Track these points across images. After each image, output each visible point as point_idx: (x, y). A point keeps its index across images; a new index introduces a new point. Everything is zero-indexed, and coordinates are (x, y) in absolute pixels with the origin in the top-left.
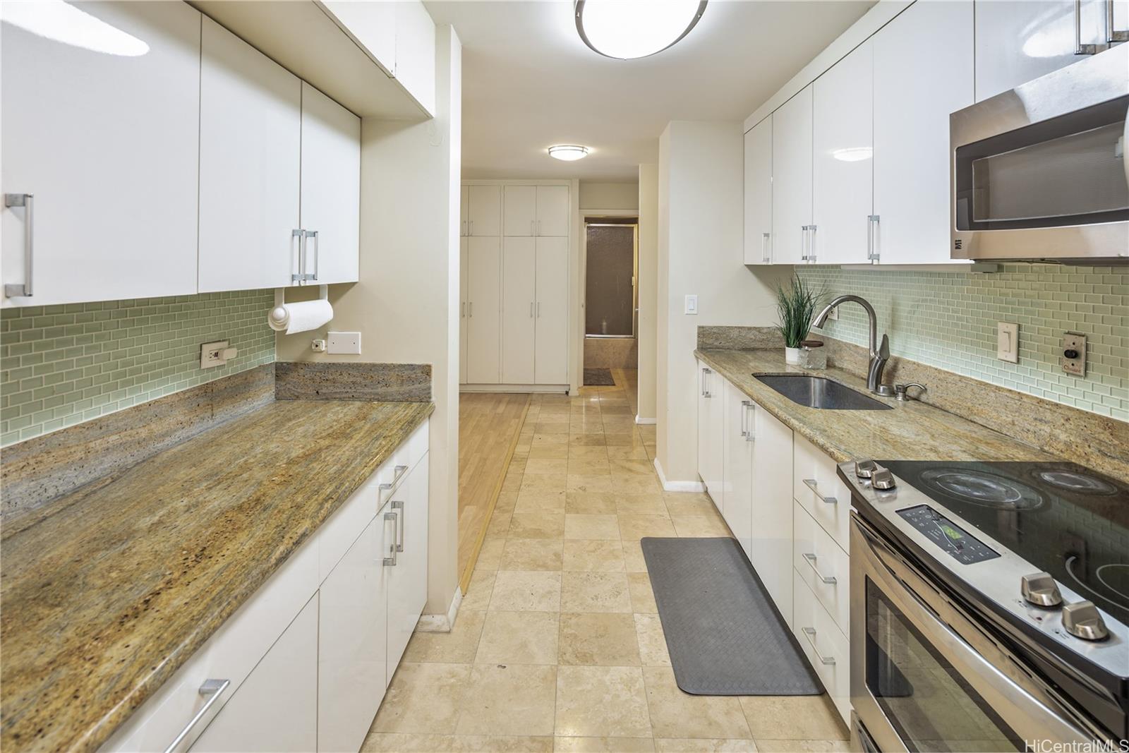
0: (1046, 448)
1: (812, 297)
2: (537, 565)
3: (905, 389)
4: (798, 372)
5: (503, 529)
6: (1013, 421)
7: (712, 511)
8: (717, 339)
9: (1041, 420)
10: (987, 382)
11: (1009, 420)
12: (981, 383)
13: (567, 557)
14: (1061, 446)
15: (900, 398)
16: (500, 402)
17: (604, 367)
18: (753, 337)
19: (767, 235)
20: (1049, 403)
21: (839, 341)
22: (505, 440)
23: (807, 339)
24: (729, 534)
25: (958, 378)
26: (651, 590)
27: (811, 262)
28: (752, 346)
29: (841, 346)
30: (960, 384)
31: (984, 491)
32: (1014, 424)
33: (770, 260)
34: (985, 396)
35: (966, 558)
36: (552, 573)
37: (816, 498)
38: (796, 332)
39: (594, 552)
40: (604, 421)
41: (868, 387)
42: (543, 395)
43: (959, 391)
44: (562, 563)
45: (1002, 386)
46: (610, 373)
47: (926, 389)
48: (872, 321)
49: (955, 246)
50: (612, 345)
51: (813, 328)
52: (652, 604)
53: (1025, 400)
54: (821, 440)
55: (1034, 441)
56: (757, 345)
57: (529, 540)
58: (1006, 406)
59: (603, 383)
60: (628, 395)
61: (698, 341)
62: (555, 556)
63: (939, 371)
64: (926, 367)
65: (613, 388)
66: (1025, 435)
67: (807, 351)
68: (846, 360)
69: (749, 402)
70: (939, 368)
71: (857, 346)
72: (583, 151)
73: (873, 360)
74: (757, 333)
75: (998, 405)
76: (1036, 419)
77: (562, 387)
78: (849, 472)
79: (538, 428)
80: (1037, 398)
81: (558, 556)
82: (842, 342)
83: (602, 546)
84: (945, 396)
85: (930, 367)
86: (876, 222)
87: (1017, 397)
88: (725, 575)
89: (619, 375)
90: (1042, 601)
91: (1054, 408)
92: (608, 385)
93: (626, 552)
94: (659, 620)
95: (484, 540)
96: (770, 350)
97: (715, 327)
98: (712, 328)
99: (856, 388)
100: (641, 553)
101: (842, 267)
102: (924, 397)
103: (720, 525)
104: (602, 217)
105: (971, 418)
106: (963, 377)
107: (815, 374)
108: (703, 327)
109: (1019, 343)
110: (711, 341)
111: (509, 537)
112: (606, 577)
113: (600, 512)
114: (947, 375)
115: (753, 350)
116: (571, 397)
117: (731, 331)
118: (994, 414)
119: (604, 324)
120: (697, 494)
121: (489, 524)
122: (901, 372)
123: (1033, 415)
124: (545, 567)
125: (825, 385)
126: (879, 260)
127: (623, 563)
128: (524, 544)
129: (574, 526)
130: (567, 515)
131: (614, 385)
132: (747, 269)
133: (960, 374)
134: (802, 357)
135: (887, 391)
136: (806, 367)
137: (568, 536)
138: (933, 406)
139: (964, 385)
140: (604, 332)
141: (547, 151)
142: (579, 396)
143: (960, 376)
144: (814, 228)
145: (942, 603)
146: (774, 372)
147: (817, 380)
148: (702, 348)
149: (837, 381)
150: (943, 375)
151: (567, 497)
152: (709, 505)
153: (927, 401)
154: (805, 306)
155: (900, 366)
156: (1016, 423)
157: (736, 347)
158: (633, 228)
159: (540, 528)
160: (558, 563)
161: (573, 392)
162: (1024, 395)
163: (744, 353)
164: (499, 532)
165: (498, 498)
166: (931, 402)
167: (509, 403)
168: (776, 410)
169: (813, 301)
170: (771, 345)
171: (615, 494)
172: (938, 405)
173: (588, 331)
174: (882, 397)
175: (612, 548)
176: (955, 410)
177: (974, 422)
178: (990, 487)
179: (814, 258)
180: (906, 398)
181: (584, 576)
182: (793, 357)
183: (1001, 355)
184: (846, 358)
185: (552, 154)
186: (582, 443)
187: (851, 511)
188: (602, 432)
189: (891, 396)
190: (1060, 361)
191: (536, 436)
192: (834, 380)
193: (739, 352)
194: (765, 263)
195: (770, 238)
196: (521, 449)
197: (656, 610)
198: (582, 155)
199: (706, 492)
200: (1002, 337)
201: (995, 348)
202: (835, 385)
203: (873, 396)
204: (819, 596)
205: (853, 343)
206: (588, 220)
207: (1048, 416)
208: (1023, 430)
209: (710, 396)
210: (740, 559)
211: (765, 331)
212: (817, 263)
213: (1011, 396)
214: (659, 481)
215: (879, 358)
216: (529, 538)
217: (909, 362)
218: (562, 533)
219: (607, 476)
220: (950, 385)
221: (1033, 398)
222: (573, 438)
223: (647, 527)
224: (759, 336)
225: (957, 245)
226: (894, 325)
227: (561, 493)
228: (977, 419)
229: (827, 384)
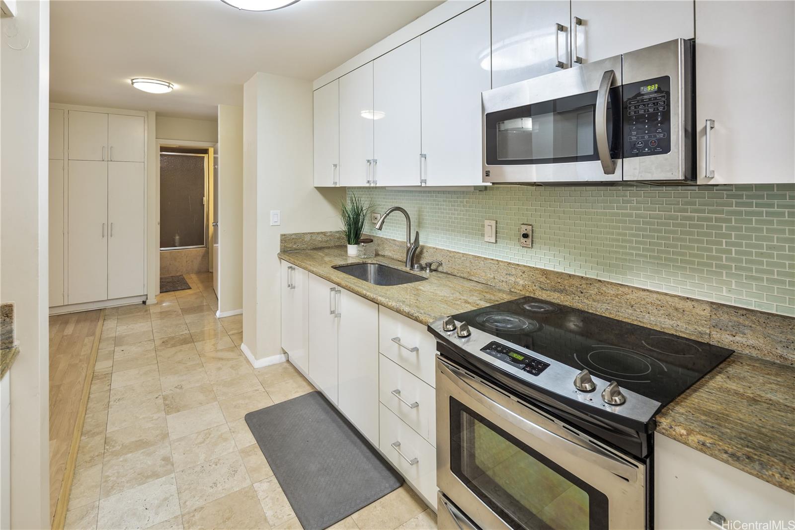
0: (512, 290)
1: (364, 209)
2: (144, 477)
3: (430, 265)
4: (360, 261)
5: (96, 454)
6: (494, 277)
7: (296, 374)
8: (295, 243)
9: (509, 275)
10: (479, 255)
11: (492, 276)
12: (475, 256)
13: (177, 457)
14: (520, 288)
15: (428, 271)
16: (66, 323)
17: (178, 275)
18: (320, 239)
19: (335, 166)
20: (514, 264)
21: (382, 238)
22: (80, 361)
23: (362, 238)
24: (313, 389)
25: (461, 255)
26: (263, 457)
27: (372, 185)
28: (320, 246)
29: (383, 241)
30: (463, 258)
31: (511, 324)
32: (495, 279)
33: (338, 183)
34: (478, 264)
35: (534, 371)
36: (164, 479)
37: (399, 349)
38: (354, 234)
39: (203, 442)
40: (187, 321)
41: (406, 266)
42: (117, 308)
43: (462, 263)
44: (173, 465)
45: (487, 257)
46: (184, 279)
47: (442, 264)
48: (408, 223)
49: (486, 174)
50: (185, 254)
51: (366, 231)
52: (267, 469)
53: (501, 264)
54: (407, 309)
55: (506, 287)
56: (324, 245)
57: (130, 455)
58: (490, 268)
59: (179, 288)
60: (204, 295)
61: (281, 246)
62: (163, 460)
63: (450, 252)
64: (442, 250)
65: (189, 291)
66: (501, 284)
67: (363, 246)
68: (387, 250)
69: (335, 288)
70: (449, 249)
71: (394, 240)
72: (169, 86)
73: (409, 249)
74: (324, 236)
75: (486, 268)
76: (507, 274)
77: (139, 298)
78: (438, 329)
79: (118, 341)
80: (507, 262)
81: (167, 460)
82: (384, 238)
83: (210, 434)
84: (454, 266)
85: (444, 250)
86: (423, 159)
87: (497, 263)
88: (318, 422)
89: (193, 279)
90: (586, 388)
91: (517, 267)
92: (183, 289)
93: (234, 432)
94: (276, 481)
95: (74, 474)
96: (332, 248)
97: (293, 234)
98: (291, 235)
99: (399, 268)
100: (247, 428)
101: (387, 188)
102: (440, 269)
103: (304, 384)
104: (175, 146)
105: (470, 278)
106: (465, 254)
107: (370, 262)
108: (285, 235)
109: (496, 231)
110: (290, 245)
111: (106, 459)
112: (221, 461)
113: (201, 404)
114: (455, 254)
115: (321, 249)
116: (149, 305)
117: (305, 236)
118: (484, 274)
119: (177, 237)
120: (281, 364)
121: (78, 453)
122: (425, 254)
123: (505, 272)
124: (156, 475)
125: (376, 268)
126: (426, 183)
127: (233, 442)
128: (125, 461)
129: (177, 425)
130: (167, 416)
131: (190, 288)
132: (316, 190)
133: (462, 252)
134: (359, 251)
135: (419, 268)
136: (363, 257)
137: (173, 437)
138: (447, 273)
139: (465, 258)
140: (177, 244)
141: (129, 81)
142: (157, 303)
143: (463, 253)
144: (375, 161)
145: (513, 403)
146: (344, 263)
147: (372, 266)
148: (284, 251)
149: (386, 265)
150: (453, 254)
151: (165, 399)
152: (291, 370)
153: (442, 271)
154: (360, 215)
155: (425, 250)
156: (496, 278)
157: (309, 248)
158: (204, 157)
159: (141, 438)
160: (169, 467)
161: (151, 301)
162: (500, 261)
163: (315, 252)
164: (92, 458)
165: (84, 423)
166: (445, 271)
167: (78, 322)
168: (364, 292)
169: (365, 212)
170: (332, 244)
171: (212, 383)
172: (449, 272)
173: (162, 245)
174: (416, 272)
175: (220, 433)
176: (460, 274)
177: (472, 280)
178: (511, 320)
179: (375, 182)
180: (431, 271)
181: (198, 469)
182: (353, 250)
183: (487, 239)
184: (387, 249)
185: (135, 85)
186: (169, 346)
187: (437, 354)
188: (187, 332)
189: (421, 271)
190: (519, 240)
191: (117, 349)
192: (383, 264)
193: (312, 251)
194: (333, 186)
195: (338, 167)
196: (102, 366)
197: (271, 473)
198: (168, 90)
199: (288, 361)
200: (487, 229)
201: (483, 235)
202: (384, 267)
203: (412, 272)
204: (402, 418)
205: (392, 238)
206: (163, 149)
207: (514, 272)
208: (500, 281)
209: (294, 288)
210: (326, 406)
211: (329, 234)
212: (378, 185)
213: (493, 262)
214: (248, 362)
215: (414, 247)
216: (131, 452)
217: (430, 248)
218: (165, 436)
219: (200, 370)
220: (456, 259)
221: (505, 262)
222: (158, 342)
223: (247, 404)
224: (325, 239)
225: (487, 174)
226: (420, 224)
227: (157, 398)
228: (473, 278)
229: (378, 267)
